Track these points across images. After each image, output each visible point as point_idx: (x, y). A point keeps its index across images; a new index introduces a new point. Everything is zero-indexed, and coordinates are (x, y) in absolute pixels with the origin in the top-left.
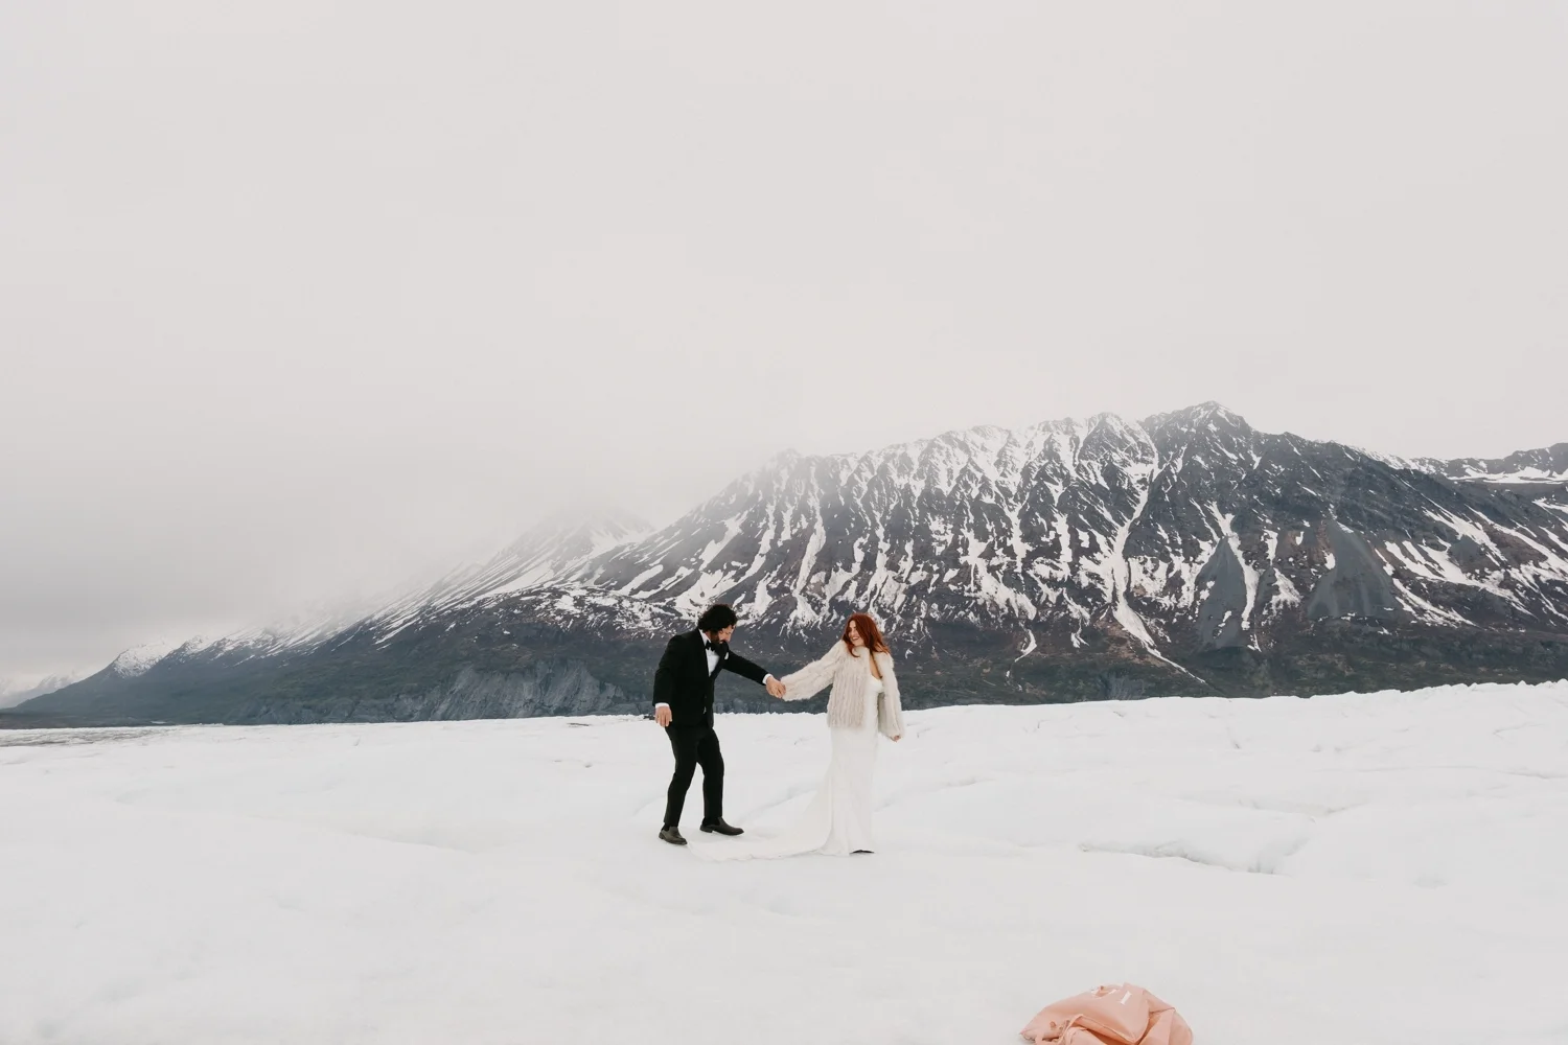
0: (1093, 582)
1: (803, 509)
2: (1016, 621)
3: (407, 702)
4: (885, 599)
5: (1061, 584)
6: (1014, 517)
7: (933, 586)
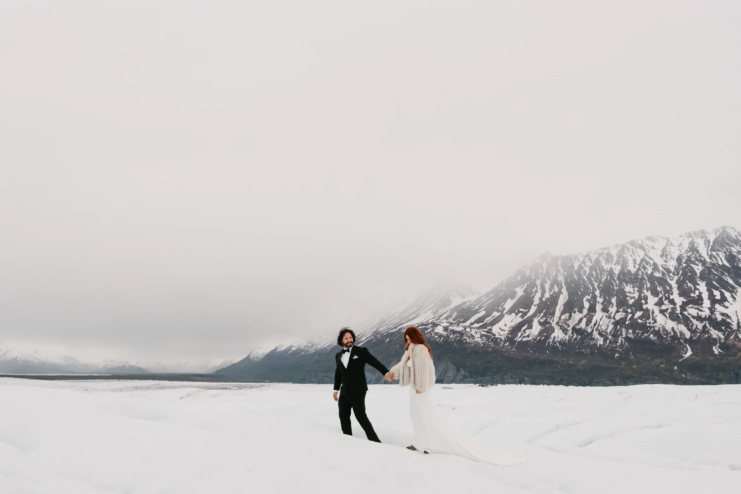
0: (724, 318)
1: (555, 282)
2: (679, 339)
4: (602, 327)
5: (705, 319)
6: (673, 283)
7: (629, 321)
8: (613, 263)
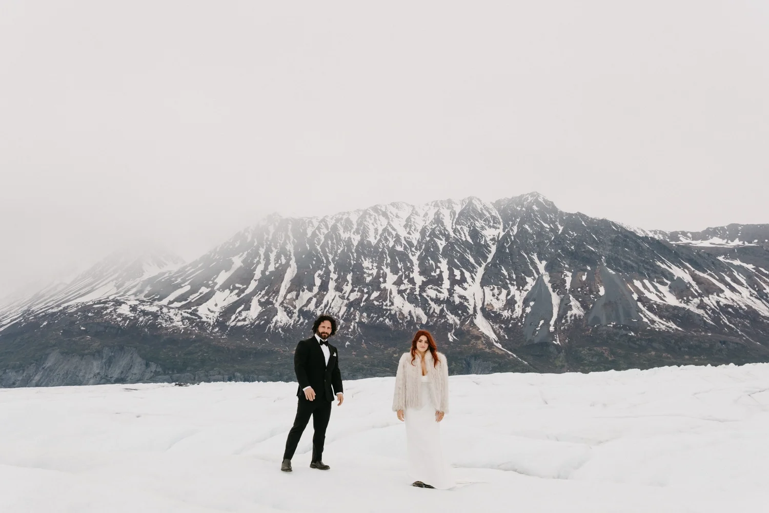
0: (462, 301)
1: (283, 252)
2: (415, 324)
3: (12, 375)
4: (334, 310)
5: (443, 302)
6: (415, 259)
7: (364, 302)
8: (352, 232)
